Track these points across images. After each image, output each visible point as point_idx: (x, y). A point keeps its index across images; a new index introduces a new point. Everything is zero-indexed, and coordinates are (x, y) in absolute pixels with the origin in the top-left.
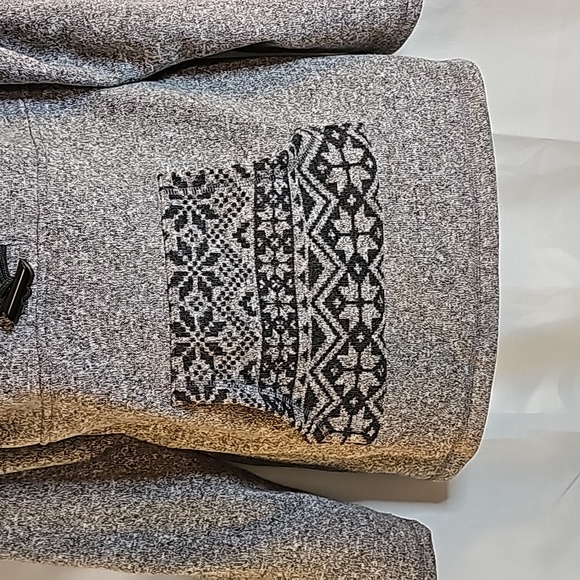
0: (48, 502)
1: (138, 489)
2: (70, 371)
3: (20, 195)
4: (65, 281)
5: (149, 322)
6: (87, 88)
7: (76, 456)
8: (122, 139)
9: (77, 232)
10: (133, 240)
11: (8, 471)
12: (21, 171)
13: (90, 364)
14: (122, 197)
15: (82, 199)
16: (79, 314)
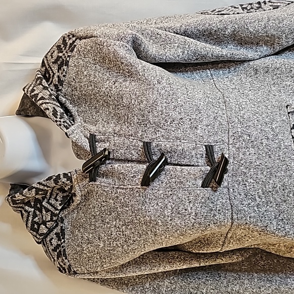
0: (222, 283)
1: (269, 279)
2: (247, 213)
3: (219, 119)
4: (242, 164)
5: (288, 187)
6: (242, 62)
7: (235, 259)
8: (262, 87)
9: (248, 137)
10: (277, 141)
11: (202, 265)
12: (218, 106)
13: (257, 210)
14: (269, 118)
15: (249, 120)
16: (250, 182)
